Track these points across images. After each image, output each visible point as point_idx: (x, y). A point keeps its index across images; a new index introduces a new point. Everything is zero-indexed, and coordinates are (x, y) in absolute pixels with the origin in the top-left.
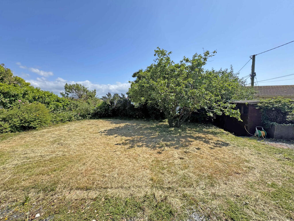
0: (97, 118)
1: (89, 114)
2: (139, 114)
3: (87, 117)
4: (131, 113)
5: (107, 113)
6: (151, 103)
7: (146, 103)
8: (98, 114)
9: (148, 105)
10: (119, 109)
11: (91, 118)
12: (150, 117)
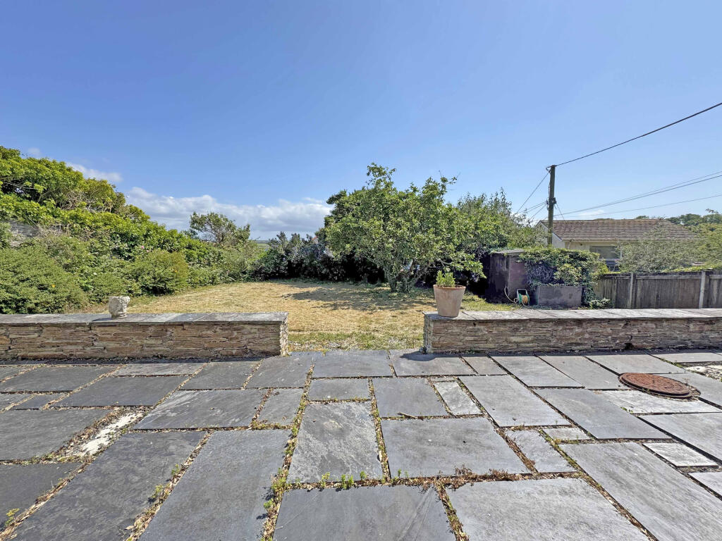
0: (260, 281)
1: (244, 273)
2: (339, 273)
3: (240, 277)
4: (325, 270)
5: (278, 272)
6: (362, 253)
7: (353, 254)
8: (261, 273)
9: (357, 256)
10: (302, 263)
11: (248, 280)
12: (360, 279)
